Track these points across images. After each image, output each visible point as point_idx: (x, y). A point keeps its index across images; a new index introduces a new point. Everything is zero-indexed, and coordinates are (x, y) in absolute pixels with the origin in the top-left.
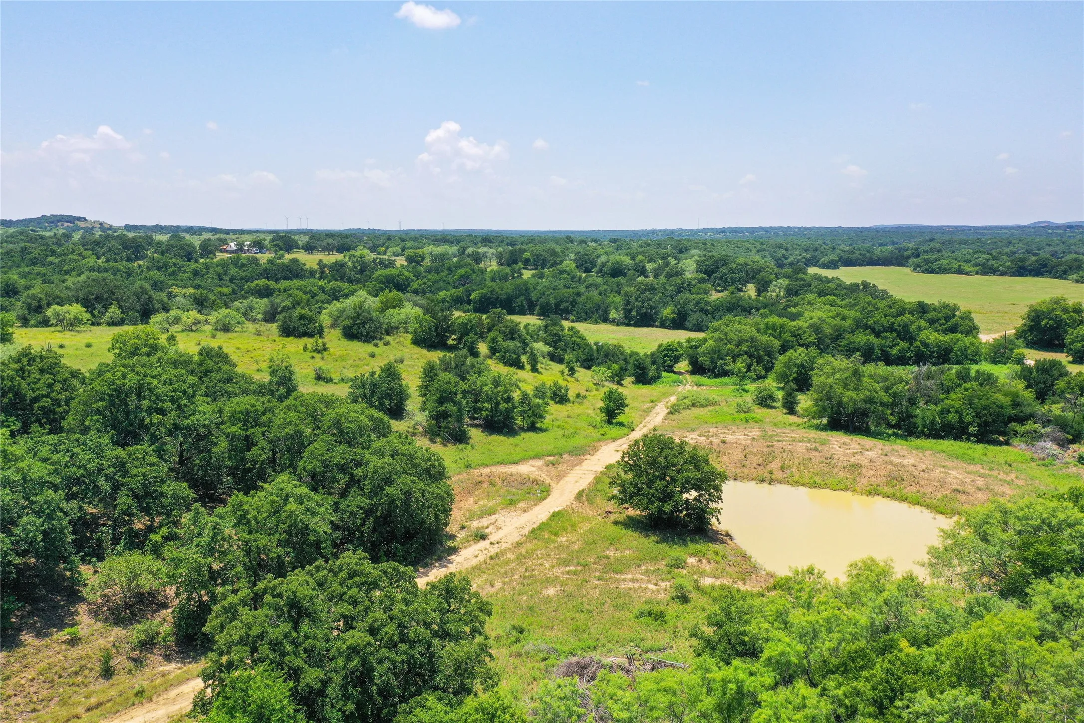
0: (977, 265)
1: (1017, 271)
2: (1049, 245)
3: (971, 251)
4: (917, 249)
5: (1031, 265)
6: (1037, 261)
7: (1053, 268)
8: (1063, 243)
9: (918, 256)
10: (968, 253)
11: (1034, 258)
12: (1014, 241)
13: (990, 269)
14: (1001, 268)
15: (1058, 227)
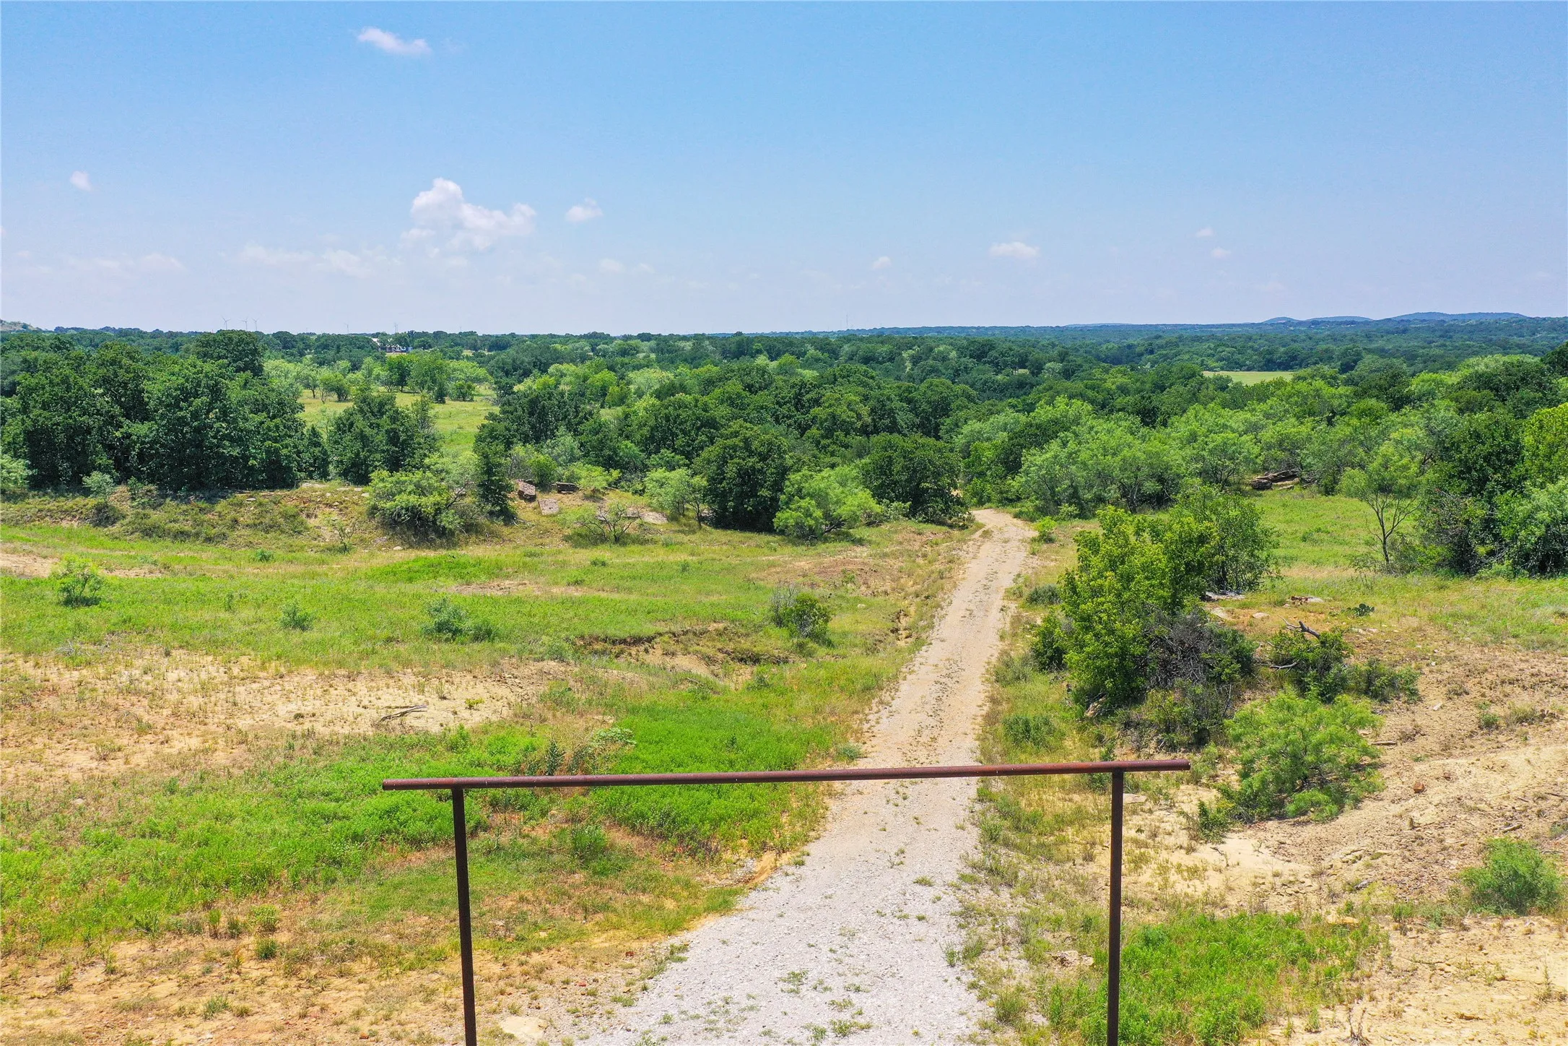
0: (1221, 359)
1: (1265, 365)
2: (1295, 341)
3: (1212, 346)
4: (1151, 344)
5: (1280, 358)
6: (1286, 353)
7: (1302, 360)
8: (1310, 338)
9: (1152, 352)
10: (1209, 347)
11: (1282, 349)
12: (1254, 337)
13: (1236, 363)
14: (1247, 362)
15: (1300, 323)
